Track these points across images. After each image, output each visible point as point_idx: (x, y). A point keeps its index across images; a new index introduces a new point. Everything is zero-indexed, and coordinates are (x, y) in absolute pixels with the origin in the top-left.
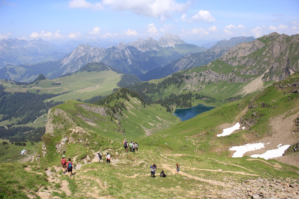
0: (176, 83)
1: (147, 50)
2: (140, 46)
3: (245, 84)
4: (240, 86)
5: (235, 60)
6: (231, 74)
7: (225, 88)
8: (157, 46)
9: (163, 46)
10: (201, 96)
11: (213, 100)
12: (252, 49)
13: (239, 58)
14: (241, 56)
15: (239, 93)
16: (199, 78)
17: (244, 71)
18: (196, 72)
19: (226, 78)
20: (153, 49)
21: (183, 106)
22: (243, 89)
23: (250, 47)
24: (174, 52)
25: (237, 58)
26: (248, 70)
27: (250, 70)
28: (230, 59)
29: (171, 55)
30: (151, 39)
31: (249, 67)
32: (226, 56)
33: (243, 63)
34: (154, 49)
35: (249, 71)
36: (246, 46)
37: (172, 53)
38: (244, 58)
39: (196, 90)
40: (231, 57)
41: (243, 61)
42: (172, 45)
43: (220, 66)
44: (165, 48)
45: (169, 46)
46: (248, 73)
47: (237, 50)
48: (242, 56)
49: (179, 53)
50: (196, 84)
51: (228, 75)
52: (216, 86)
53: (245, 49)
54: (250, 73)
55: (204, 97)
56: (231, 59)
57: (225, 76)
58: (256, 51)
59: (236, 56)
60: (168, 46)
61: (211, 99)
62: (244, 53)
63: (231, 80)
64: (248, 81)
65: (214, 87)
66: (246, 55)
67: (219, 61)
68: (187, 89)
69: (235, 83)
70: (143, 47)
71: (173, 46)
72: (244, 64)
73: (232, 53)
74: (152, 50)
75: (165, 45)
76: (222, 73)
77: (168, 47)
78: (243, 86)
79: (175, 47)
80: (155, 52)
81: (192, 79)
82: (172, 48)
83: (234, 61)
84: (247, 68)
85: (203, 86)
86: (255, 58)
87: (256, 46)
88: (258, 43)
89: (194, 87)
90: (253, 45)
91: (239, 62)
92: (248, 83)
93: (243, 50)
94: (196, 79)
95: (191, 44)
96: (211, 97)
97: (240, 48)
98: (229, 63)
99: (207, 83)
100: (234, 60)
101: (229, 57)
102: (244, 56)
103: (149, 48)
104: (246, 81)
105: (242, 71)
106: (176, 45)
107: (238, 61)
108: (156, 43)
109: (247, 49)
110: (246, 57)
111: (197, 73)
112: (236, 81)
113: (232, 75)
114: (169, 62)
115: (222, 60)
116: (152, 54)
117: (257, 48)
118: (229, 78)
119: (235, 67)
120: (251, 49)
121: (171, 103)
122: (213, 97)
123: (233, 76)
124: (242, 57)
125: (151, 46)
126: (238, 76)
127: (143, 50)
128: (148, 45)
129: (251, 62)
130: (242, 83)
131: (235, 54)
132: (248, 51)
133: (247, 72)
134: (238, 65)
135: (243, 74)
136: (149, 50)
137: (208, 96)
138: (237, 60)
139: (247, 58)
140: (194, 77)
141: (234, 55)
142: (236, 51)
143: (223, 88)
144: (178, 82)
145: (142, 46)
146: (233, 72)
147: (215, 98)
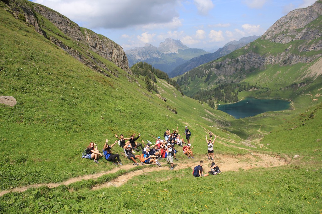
0: (203, 77)
1: (148, 58)
2: (139, 54)
3: (308, 65)
4: (302, 68)
5: (287, 35)
6: (284, 53)
7: (279, 74)
8: (159, 53)
9: (165, 53)
10: (247, 87)
11: (267, 90)
12: (310, 18)
13: (291, 32)
14: (294, 29)
15: (305, 76)
16: (235, 65)
17: (303, 47)
18: (230, 59)
19: (277, 59)
20: (154, 56)
21: (227, 100)
22: (309, 71)
23: (306, 15)
24: (178, 58)
25: (288, 32)
26: (310, 44)
27: (314, 44)
28: (277, 35)
29: (175, 62)
30: (151, 45)
31: (310, 41)
32: (270, 32)
33: (299, 38)
34: (156, 56)
35: (312, 45)
36: (300, 13)
37: (176, 60)
38: (299, 30)
39: (234, 81)
40: (279, 32)
41: (299, 34)
42: (174, 50)
43: (264, 46)
44: (167, 54)
45: (172, 52)
46: (311, 48)
47: (287, 22)
48: (296, 28)
49: (183, 59)
50: (232, 74)
51: (280, 55)
52: (264, 73)
53: (299, 18)
54: (314, 48)
55: (251, 87)
56: (279, 34)
57: (275, 57)
58: (317, 19)
59: (287, 30)
60: (170, 52)
61: (262, 90)
62: (298, 25)
63: (285, 62)
64: (313, 59)
65: (261, 75)
66: (301, 26)
67: (261, 41)
68: (221, 82)
69: (293, 65)
70: (143, 55)
71: (176, 52)
72: (302, 38)
73: (280, 27)
74: (153, 58)
75: (167, 52)
76: (270, 54)
77: (171, 54)
78: (307, 67)
79: (178, 53)
80: (157, 59)
81: (225, 68)
82: (175, 54)
83: (286, 37)
84: (307, 43)
85: (242, 76)
86: (318, 26)
87: (315, 13)
88: (319, 7)
89: (230, 78)
90: (310, 12)
91: (293, 36)
92: (313, 62)
93: (296, 19)
94: (231, 67)
95: (196, 49)
96: (262, 87)
97: (292, 19)
98: (278, 41)
99: (249, 71)
100: (285, 35)
101: (275, 33)
102: (298, 28)
103: (150, 55)
104: (309, 60)
105: (300, 47)
106: (179, 50)
107: (290, 36)
108: (156, 49)
109: (302, 19)
110: (302, 29)
111: (232, 59)
112: (293, 62)
113: (286, 54)
114: (173, 69)
115: (265, 39)
116: (153, 62)
117: (318, 14)
118: (281, 59)
119: (288, 44)
120: (307, 17)
121: (207, 98)
122: (265, 86)
123: (287, 57)
124: (296, 30)
125: (152, 53)
126: (296, 55)
127: (142, 58)
128: (147, 52)
129: (312, 33)
130: (304, 63)
131: (284, 27)
132: (303, 20)
133: (308, 48)
134: (292, 41)
135: (303, 51)
136: (149, 58)
137: (257, 85)
138: (288, 34)
139: (306, 29)
140: (228, 64)
141: (283, 29)
142: (285, 23)
143: (275, 73)
144: (205, 75)
145: (141, 53)
146: (287, 50)
147: (269, 87)
